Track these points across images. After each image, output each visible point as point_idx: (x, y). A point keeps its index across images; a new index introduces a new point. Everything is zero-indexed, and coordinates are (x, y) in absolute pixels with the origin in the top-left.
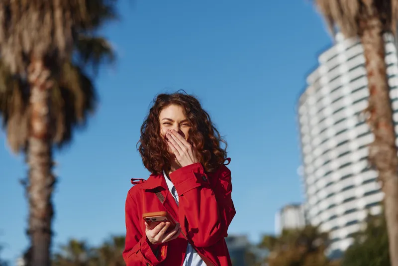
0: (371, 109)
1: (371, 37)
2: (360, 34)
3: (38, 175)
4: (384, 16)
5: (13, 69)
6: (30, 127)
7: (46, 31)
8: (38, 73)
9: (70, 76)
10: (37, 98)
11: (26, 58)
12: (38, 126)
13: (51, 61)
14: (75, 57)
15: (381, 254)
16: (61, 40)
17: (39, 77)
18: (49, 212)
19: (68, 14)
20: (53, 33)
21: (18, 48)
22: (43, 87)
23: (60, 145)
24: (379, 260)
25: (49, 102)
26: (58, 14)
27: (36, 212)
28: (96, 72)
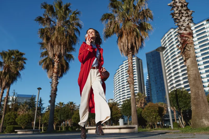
0: (128, 71)
1: (130, 55)
2: (127, 55)
3: (54, 81)
4: (133, 51)
5: (51, 58)
6: (53, 71)
7: (59, 50)
8: (56, 59)
9: (64, 62)
10: (56, 64)
11: (54, 55)
12: (55, 70)
13: (60, 57)
14: (65, 57)
15: (129, 106)
16: (62, 52)
17: (57, 59)
18: (56, 90)
19: (64, 46)
20: (61, 50)
21: (53, 53)
22: (57, 62)
23: (59, 77)
24: (129, 107)
25: (58, 65)
26: (62, 46)
27: (53, 89)
28: (69, 62)
